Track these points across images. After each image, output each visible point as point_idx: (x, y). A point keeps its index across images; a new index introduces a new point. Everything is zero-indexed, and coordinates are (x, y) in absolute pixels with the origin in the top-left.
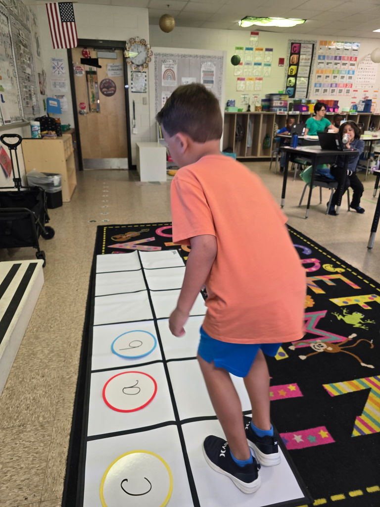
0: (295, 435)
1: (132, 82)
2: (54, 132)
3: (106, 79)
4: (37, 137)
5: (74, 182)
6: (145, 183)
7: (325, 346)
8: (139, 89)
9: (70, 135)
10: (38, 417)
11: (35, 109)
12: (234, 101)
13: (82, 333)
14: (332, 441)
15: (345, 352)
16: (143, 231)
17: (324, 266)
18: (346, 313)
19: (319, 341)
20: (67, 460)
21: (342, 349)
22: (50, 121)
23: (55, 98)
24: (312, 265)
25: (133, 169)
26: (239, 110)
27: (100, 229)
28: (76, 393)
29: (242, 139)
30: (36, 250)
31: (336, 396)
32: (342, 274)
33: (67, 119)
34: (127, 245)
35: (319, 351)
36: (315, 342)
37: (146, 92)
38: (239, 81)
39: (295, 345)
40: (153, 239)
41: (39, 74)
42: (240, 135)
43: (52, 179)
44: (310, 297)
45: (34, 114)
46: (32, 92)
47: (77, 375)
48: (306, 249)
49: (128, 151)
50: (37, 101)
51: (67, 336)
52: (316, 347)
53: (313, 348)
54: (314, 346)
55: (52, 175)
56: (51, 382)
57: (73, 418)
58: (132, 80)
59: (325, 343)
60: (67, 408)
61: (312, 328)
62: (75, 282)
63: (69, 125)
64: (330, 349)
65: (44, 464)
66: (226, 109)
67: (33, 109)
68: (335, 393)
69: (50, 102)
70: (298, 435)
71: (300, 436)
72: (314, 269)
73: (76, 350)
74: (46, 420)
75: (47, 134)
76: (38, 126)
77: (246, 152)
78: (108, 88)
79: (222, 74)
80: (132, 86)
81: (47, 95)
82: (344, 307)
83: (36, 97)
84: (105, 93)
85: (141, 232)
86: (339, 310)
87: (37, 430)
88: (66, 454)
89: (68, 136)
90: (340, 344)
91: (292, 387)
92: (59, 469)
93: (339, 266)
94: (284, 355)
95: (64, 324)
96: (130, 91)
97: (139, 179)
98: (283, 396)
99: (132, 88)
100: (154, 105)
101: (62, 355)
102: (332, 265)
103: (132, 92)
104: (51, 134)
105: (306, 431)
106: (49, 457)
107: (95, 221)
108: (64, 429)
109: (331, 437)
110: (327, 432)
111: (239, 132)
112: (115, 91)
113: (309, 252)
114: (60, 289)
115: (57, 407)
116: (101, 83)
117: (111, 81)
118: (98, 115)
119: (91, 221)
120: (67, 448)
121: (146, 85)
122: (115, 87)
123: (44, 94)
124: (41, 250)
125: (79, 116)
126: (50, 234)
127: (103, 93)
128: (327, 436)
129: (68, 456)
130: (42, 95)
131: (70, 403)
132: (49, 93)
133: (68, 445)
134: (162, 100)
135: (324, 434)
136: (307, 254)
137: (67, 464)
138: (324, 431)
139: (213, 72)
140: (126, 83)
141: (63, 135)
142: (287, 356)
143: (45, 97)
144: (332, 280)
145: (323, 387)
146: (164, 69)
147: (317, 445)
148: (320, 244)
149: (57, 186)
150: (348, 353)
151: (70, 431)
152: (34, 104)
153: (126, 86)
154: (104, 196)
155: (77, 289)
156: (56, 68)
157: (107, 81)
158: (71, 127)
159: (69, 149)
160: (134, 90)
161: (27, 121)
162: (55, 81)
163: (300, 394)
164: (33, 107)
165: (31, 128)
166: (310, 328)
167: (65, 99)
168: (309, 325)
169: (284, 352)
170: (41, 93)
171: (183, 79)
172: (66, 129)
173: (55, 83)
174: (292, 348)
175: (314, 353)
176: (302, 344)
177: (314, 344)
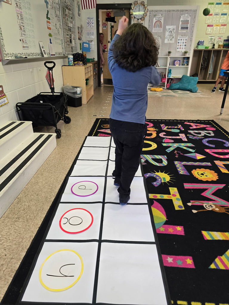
0: (169, 258)
2: (82, 62)
4: (71, 65)
5: (92, 93)
7: (214, 207)
9: (92, 65)
10: (27, 215)
11: (73, 48)
12: (203, 41)
13: (66, 175)
14: (193, 267)
15: (228, 213)
19: (211, 203)
20: (33, 240)
21: (226, 211)
22: (81, 56)
23: (88, 42)
26: (206, 47)
28: (50, 207)
29: (205, 68)
31: (209, 240)
33: (93, 55)
35: (208, 209)
36: (208, 203)
38: (208, 28)
39: (192, 203)
41: (78, 27)
42: (204, 65)
43: (76, 90)
44: (217, 174)
45: (72, 52)
46: (72, 38)
47: (55, 197)
48: (228, 143)
50: (75, 44)
51: (57, 176)
53: (205, 207)
54: (206, 206)
55: (76, 87)
56: (40, 199)
57: (44, 219)
59: (215, 205)
60: (43, 214)
61: (210, 194)
62: (73, 148)
63: (94, 59)
64: (217, 209)
65: (21, 240)
66: (197, 47)
68: (208, 238)
69: (84, 44)
70: (171, 258)
71: (172, 259)
74: (30, 218)
75: (77, 63)
76: (72, 58)
77: (208, 77)
79: (195, 22)
81: (83, 40)
83: (75, 41)
87: (24, 222)
88: (33, 237)
89: (90, 65)
90: (226, 208)
91: (179, 228)
92: (27, 244)
94: (182, 207)
95: (58, 170)
98: (171, 232)
101: (51, 185)
104: (79, 63)
105: (177, 257)
106: (25, 237)
107: (96, 116)
108: (37, 224)
109: (193, 264)
110: (192, 261)
111: (204, 63)
114: (63, 151)
115: (38, 212)
119: (94, 116)
120: (35, 234)
123: (81, 40)
126: (68, 121)
128: (191, 263)
129: (34, 239)
130: (79, 41)
131: (46, 211)
133: (36, 233)
135: (189, 261)
136: (227, 146)
137: (32, 242)
138: (190, 259)
139: (188, 21)
141: (87, 64)
142: (183, 209)
143: (81, 42)
145: (201, 233)
146: (154, 20)
147: (181, 267)
149: (79, 94)
152: (73, 45)
154: (107, 102)
155: (72, 152)
156: (89, 23)
158: (94, 60)
159: (89, 73)
161: (66, 55)
162: (88, 32)
163: (183, 234)
164: (72, 47)
165: (68, 60)
166: (207, 194)
167: (93, 43)
168: (208, 192)
169: (183, 206)
170: (79, 39)
171: (167, 27)
172: (92, 61)
173: (88, 33)
174: (189, 204)
175: (204, 210)
176: (197, 203)
177: (206, 204)
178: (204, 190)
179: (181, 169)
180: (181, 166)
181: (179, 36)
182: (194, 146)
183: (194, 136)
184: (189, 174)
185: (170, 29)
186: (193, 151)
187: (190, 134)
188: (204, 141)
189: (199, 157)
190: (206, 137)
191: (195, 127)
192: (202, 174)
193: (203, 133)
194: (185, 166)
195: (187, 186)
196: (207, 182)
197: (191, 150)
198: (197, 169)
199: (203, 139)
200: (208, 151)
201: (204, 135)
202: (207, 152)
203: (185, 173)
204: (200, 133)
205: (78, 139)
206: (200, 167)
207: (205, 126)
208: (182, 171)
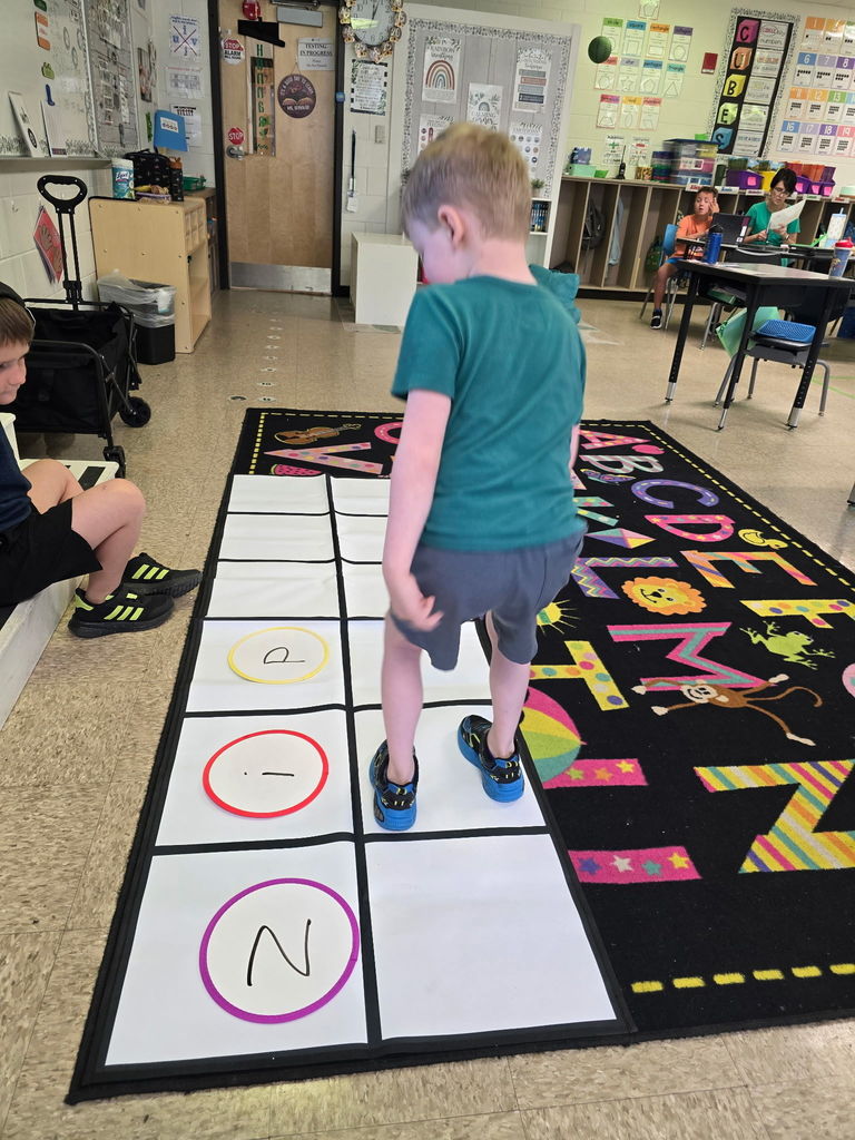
0: (617, 858)
1: (353, 86)
2: (166, 189)
3: (293, 76)
4: (126, 196)
5: (206, 310)
6: (365, 326)
7: (713, 693)
8: (368, 106)
9: (202, 201)
10: (79, 772)
11: (126, 131)
12: (589, 151)
13: (188, 620)
14: (695, 875)
15: (757, 708)
16: (345, 427)
17: (741, 533)
18: (772, 631)
19: (701, 681)
20: (130, 857)
21: (749, 702)
22: (159, 164)
23: (175, 111)
24: (716, 527)
25: (342, 294)
26: (598, 174)
27: (252, 415)
29: (598, 245)
30: (105, 443)
31: (720, 792)
32: (780, 552)
33: (198, 164)
34: (307, 453)
35: (698, 701)
36: (692, 682)
37: (383, 113)
38: (604, 104)
39: (646, 685)
40: (368, 446)
41: (140, 50)
42: (593, 235)
43: (153, 296)
44: (699, 593)
45: (122, 144)
46: (122, 90)
48: (708, 494)
49: (332, 251)
50: (131, 113)
52: (693, 692)
53: (686, 694)
54: (689, 690)
55: (154, 286)
56: (112, 709)
58: (353, 80)
59: (714, 686)
60: (139, 761)
61: (691, 655)
62: (186, 519)
63: (203, 180)
64: (723, 699)
65: (80, 862)
66: (568, 169)
67: (121, 132)
68: (718, 786)
69: (163, 120)
70: (623, 857)
71: (627, 861)
72: (717, 537)
73: (172, 653)
74: (93, 780)
75: (150, 191)
76: (130, 172)
77: (605, 276)
78: (296, 97)
79: (564, 80)
80: (353, 96)
81: (156, 104)
82: (769, 619)
83: (130, 105)
84: (290, 108)
85: (341, 429)
86: (759, 624)
87: (72, 796)
88: (129, 847)
89: (197, 201)
90: (747, 692)
91: (626, 766)
92: (109, 874)
93: (777, 536)
94: (620, 702)
96: (347, 106)
97: (352, 317)
98: (603, 781)
99: (352, 100)
100: (401, 146)
101: (142, 659)
102: (759, 533)
103: (352, 110)
104: (158, 193)
105: (642, 852)
106: (93, 850)
107: (243, 399)
108: (129, 800)
109: (694, 868)
110: (687, 859)
111: (593, 228)
112: (312, 106)
113: (713, 500)
114: (150, 529)
115: (120, 757)
116: (283, 83)
117: (304, 81)
118: (272, 162)
119: (233, 398)
120: (132, 835)
121: (384, 95)
122: (314, 96)
123: (150, 101)
124: (115, 444)
125: (227, 159)
126: (139, 415)
127: (284, 108)
128: (686, 866)
129: (131, 851)
130: (145, 103)
131: (149, 752)
132: (161, 100)
133: (134, 831)
134: (421, 134)
135: (680, 861)
136: (708, 504)
138: (681, 855)
139: (545, 73)
140: (339, 87)
141: (186, 198)
142: (625, 705)
143: (150, 107)
144: (754, 563)
145: (694, 772)
146: (429, 59)
147: (660, 880)
148: (742, 486)
149: (164, 314)
150: (762, 710)
151: (140, 806)
152: (123, 120)
153: (340, 96)
154: (269, 347)
155: (187, 532)
156: (181, 40)
157: (297, 79)
158: (205, 184)
159: (197, 232)
160: (356, 106)
161: (104, 157)
162: (176, 72)
163: (641, 781)
164: (120, 126)
165: (114, 175)
166: (685, 654)
167: (196, 117)
168: (685, 649)
169: (621, 696)
170: (143, 96)
171: (474, 88)
172: (195, 186)
173: (176, 76)
174: (640, 690)
175: (688, 705)
176: (663, 684)
177: (689, 687)
178: (675, 643)
179: (588, 583)
180: (585, 572)
181: (512, 124)
182: (610, 505)
183: (604, 472)
184: (615, 596)
185: (482, 96)
186: (613, 522)
187: (588, 465)
188: (638, 488)
189: (635, 540)
190: (638, 475)
191: (598, 445)
192: (655, 594)
193: (629, 463)
194: (597, 570)
195: (619, 633)
196: (675, 619)
197: (603, 519)
198: (636, 579)
199: (633, 482)
200: (655, 520)
201: (632, 470)
202: (655, 525)
203: (604, 592)
204: (619, 465)
205: (198, 486)
206: (646, 572)
207: (629, 441)
208: (593, 589)
